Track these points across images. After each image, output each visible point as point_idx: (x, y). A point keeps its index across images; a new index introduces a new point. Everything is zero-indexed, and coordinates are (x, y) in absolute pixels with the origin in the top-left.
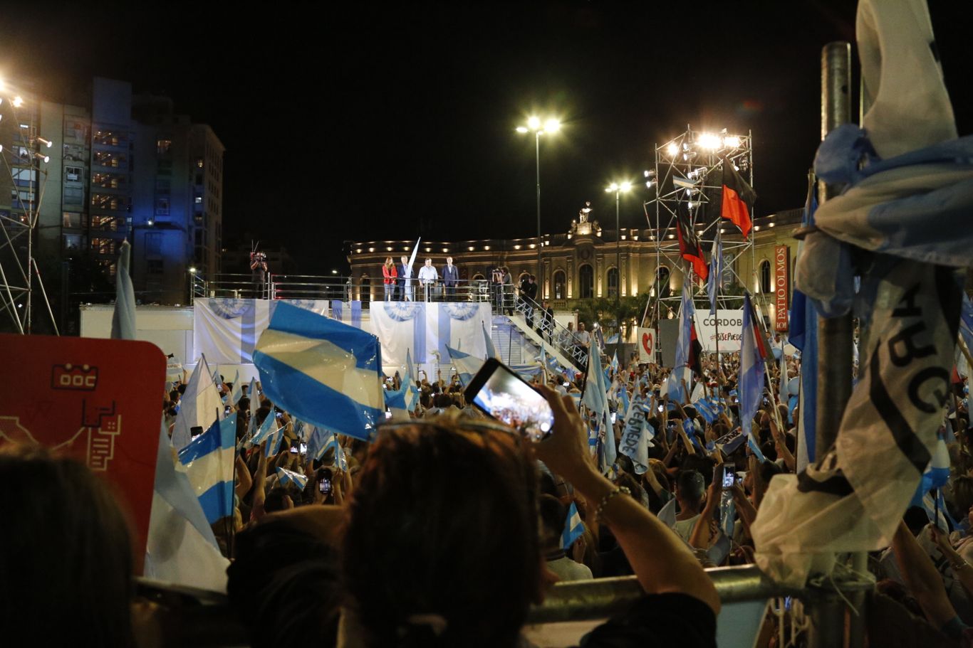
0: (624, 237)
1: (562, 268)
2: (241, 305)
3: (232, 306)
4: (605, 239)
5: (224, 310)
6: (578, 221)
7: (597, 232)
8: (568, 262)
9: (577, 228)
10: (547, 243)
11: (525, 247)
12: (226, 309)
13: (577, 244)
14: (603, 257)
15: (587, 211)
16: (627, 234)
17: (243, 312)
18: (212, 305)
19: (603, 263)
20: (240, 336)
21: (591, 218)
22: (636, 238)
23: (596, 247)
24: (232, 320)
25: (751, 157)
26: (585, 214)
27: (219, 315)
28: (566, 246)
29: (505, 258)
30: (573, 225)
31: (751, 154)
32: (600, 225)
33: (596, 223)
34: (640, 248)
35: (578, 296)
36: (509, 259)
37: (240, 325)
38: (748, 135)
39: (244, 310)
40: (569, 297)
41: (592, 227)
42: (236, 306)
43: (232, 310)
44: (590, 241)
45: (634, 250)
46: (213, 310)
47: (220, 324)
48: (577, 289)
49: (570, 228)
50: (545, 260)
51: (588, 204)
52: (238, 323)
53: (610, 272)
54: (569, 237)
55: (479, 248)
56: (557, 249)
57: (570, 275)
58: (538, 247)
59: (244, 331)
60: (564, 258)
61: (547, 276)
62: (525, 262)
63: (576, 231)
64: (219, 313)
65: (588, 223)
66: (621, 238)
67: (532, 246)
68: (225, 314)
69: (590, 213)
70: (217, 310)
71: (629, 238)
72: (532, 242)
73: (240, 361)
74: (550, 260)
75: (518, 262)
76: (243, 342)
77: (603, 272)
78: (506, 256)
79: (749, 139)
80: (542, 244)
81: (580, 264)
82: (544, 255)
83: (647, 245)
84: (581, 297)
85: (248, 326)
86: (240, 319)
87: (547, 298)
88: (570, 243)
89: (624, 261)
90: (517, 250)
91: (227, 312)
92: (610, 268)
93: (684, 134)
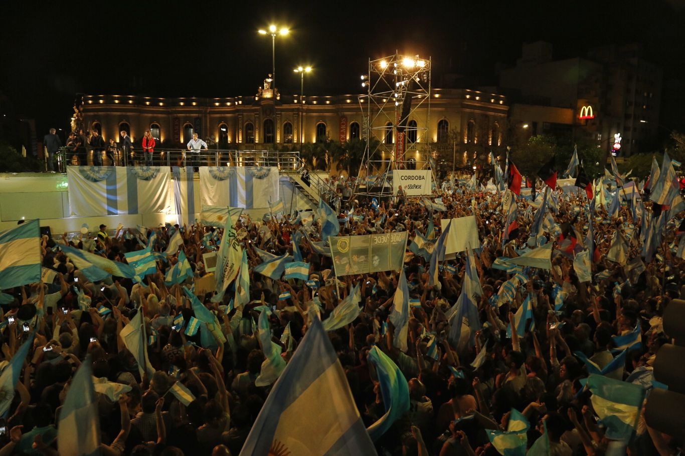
0: (296, 101)
1: (251, 121)
2: (105, 172)
3: (98, 172)
4: (282, 101)
5: (92, 175)
6: (263, 88)
7: (277, 96)
8: (255, 117)
9: (262, 92)
10: (240, 102)
11: (223, 104)
12: (94, 174)
13: (262, 104)
14: (281, 114)
15: (269, 80)
16: (298, 99)
17: (107, 177)
18: (82, 172)
19: (281, 119)
20: (105, 195)
21: (272, 86)
22: (304, 102)
23: (276, 107)
24: (99, 183)
25: (430, 74)
26: (268, 83)
27: (88, 179)
28: (254, 105)
29: (208, 111)
30: (259, 91)
31: (430, 72)
32: (279, 92)
33: (276, 90)
34: (307, 109)
35: (263, 141)
36: (211, 113)
37: (105, 187)
38: (429, 59)
39: (107, 175)
40: (257, 142)
41: (273, 93)
42: (101, 172)
43: (98, 175)
44: (271, 102)
45: (303, 111)
46: (83, 175)
47: (90, 187)
48: (262, 137)
49: (257, 92)
50: (239, 115)
51: (270, 76)
52: (103, 185)
53: (286, 125)
54: (257, 99)
55: (188, 103)
56: (248, 107)
57: (257, 126)
58: (233, 105)
59: (108, 192)
60: (253, 114)
61: (240, 126)
62: (223, 115)
63: (262, 94)
64: (88, 178)
65: (270, 90)
66: (294, 101)
67: (229, 104)
68: (93, 178)
69: (272, 82)
70: (86, 175)
71: (299, 102)
72: (228, 101)
73: (107, 214)
74: (242, 115)
75: (218, 115)
76: (108, 199)
77: (281, 124)
78: (209, 110)
79: (429, 62)
80: (236, 103)
81: (264, 119)
82: (237, 111)
83: (311, 107)
84: (265, 142)
85: (111, 187)
86: (105, 182)
87: (240, 142)
88: (257, 103)
89: (295, 118)
90: (217, 106)
91: (95, 177)
92: (286, 122)
93: (394, 56)
